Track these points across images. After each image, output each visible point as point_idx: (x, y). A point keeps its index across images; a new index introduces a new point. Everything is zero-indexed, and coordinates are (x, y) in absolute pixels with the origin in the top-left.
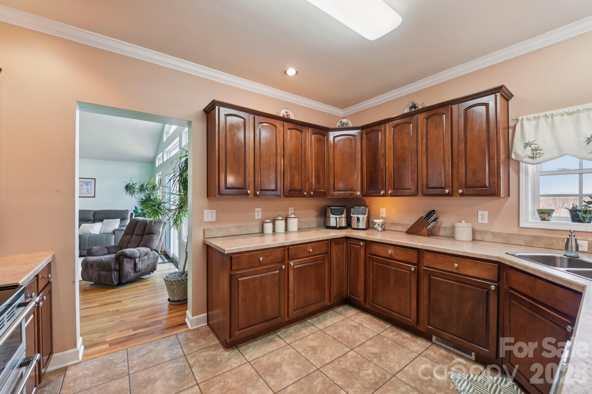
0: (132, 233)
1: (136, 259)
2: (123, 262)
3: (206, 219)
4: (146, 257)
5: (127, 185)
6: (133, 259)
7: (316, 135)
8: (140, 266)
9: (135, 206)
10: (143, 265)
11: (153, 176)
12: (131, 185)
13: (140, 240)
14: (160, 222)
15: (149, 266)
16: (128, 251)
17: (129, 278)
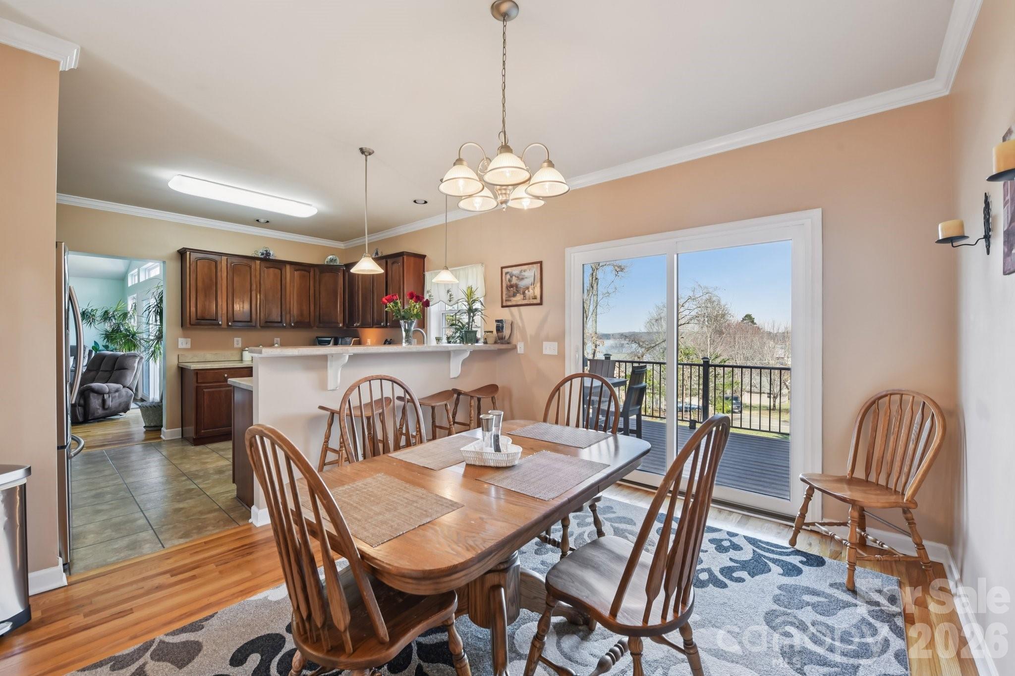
0: (98, 370)
1: (105, 395)
2: (89, 396)
3: (180, 346)
4: (117, 394)
5: (84, 312)
6: (101, 394)
7: (298, 272)
8: (110, 403)
9: (95, 342)
10: (113, 403)
11: (124, 300)
12: (90, 311)
13: (109, 376)
14: (135, 356)
15: (120, 404)
16: (95, 385)
17: (96, 415)
